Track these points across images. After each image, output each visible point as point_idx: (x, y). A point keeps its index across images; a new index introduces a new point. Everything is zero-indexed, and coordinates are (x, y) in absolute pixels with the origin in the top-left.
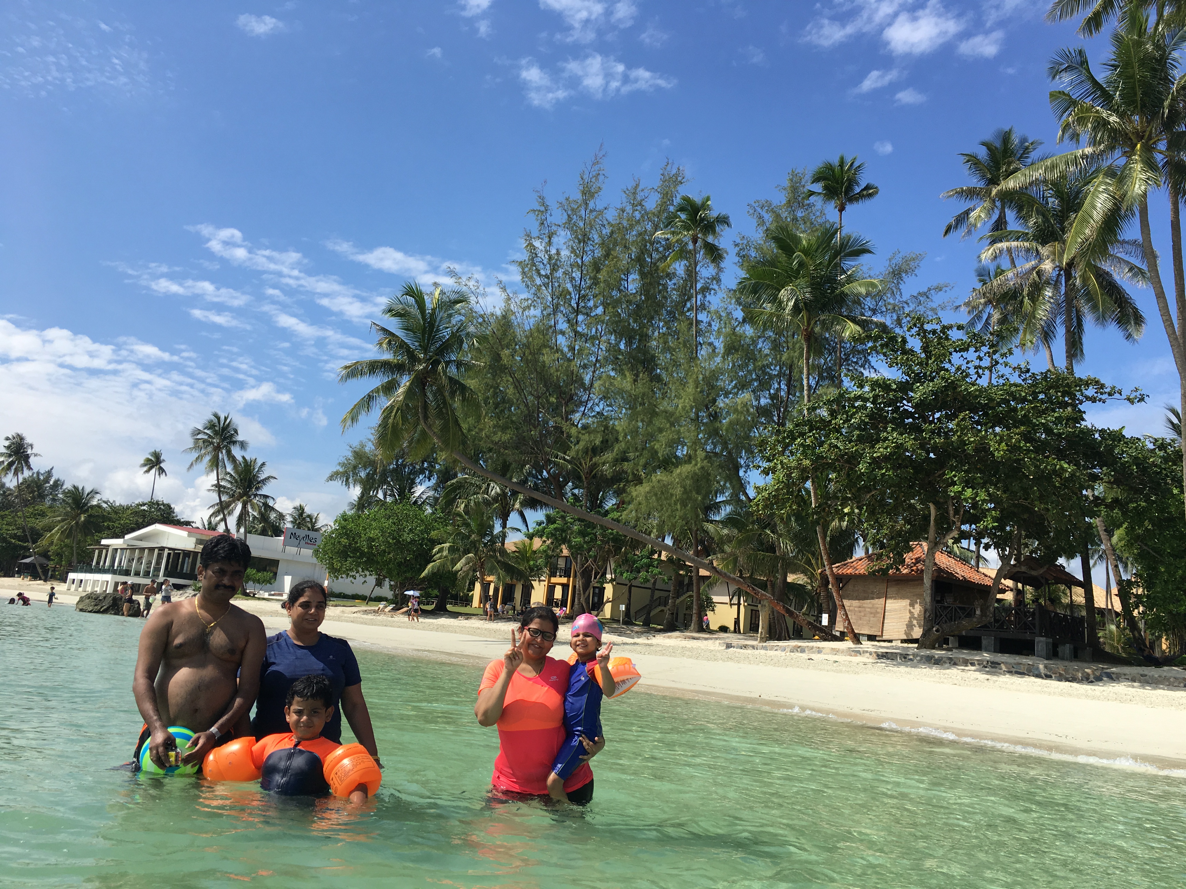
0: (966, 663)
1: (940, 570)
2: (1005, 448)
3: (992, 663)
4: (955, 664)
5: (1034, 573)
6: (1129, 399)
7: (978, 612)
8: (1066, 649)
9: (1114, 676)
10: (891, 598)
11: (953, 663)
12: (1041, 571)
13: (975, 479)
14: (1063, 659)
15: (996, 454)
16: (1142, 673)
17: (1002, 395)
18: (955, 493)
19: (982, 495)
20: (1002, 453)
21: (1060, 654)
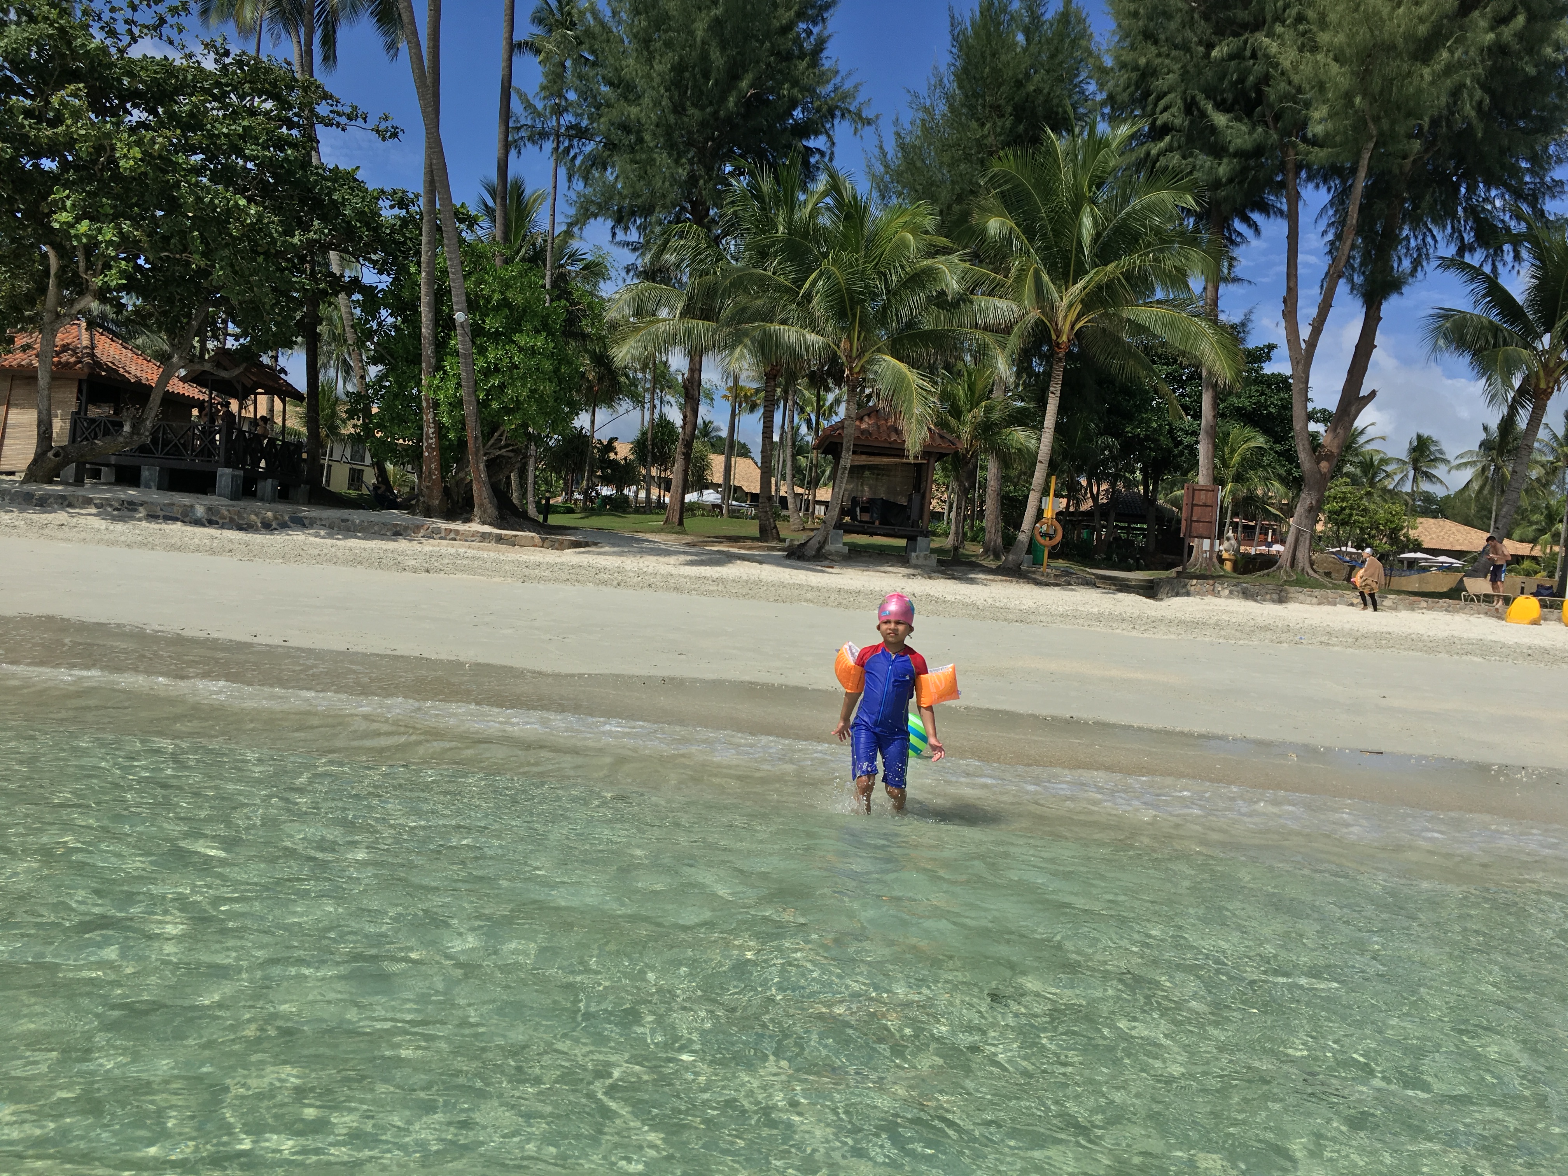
0: (88, 502)
1: (97, 364)
2: (139, 156)
3: (131, 503)
4: (70, 505)
5: (224, 374)
6: (378, 131)
7: (127, 428)
8: (267, 486)
9: (306, 522)
10: (16, 406)
11: (65, 503)
12: (237, 372)
13: (102, 206)
14: (262, 500)
15: (122, 163)
16: (346, 517)
17: (156, 72)
18: (61, 224)
19: (109, 233)
20: (132, 163)
21: (259, 493)
